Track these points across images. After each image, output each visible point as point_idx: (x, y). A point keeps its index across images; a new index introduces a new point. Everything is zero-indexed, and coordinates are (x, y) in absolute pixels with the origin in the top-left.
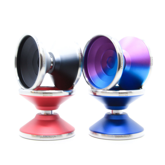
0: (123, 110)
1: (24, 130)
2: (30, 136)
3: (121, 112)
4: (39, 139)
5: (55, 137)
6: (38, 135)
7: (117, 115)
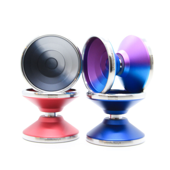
0: (122, 115)
1: (27, 132)
2: (33, 139)
3: (120, 117)
4: (44, 141)
5: (60, 139)
6: (41, 138)
7: (117, 120)
